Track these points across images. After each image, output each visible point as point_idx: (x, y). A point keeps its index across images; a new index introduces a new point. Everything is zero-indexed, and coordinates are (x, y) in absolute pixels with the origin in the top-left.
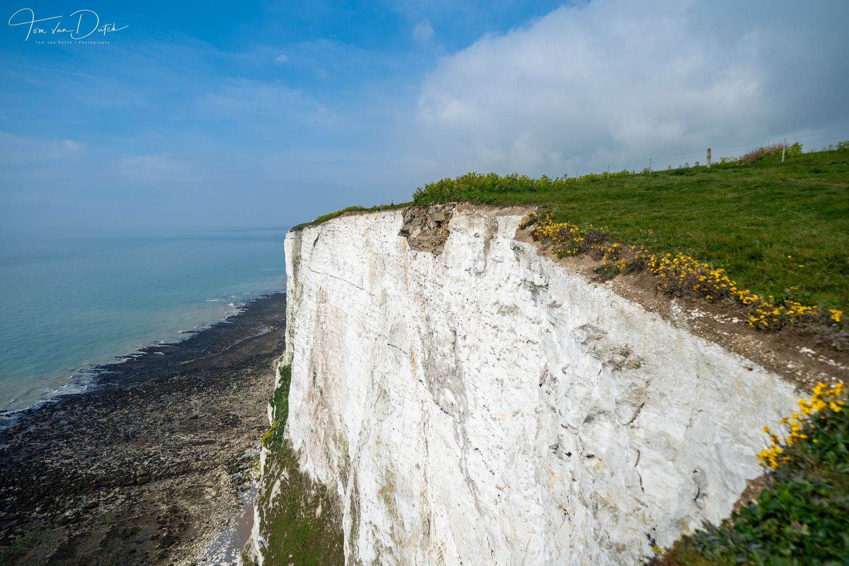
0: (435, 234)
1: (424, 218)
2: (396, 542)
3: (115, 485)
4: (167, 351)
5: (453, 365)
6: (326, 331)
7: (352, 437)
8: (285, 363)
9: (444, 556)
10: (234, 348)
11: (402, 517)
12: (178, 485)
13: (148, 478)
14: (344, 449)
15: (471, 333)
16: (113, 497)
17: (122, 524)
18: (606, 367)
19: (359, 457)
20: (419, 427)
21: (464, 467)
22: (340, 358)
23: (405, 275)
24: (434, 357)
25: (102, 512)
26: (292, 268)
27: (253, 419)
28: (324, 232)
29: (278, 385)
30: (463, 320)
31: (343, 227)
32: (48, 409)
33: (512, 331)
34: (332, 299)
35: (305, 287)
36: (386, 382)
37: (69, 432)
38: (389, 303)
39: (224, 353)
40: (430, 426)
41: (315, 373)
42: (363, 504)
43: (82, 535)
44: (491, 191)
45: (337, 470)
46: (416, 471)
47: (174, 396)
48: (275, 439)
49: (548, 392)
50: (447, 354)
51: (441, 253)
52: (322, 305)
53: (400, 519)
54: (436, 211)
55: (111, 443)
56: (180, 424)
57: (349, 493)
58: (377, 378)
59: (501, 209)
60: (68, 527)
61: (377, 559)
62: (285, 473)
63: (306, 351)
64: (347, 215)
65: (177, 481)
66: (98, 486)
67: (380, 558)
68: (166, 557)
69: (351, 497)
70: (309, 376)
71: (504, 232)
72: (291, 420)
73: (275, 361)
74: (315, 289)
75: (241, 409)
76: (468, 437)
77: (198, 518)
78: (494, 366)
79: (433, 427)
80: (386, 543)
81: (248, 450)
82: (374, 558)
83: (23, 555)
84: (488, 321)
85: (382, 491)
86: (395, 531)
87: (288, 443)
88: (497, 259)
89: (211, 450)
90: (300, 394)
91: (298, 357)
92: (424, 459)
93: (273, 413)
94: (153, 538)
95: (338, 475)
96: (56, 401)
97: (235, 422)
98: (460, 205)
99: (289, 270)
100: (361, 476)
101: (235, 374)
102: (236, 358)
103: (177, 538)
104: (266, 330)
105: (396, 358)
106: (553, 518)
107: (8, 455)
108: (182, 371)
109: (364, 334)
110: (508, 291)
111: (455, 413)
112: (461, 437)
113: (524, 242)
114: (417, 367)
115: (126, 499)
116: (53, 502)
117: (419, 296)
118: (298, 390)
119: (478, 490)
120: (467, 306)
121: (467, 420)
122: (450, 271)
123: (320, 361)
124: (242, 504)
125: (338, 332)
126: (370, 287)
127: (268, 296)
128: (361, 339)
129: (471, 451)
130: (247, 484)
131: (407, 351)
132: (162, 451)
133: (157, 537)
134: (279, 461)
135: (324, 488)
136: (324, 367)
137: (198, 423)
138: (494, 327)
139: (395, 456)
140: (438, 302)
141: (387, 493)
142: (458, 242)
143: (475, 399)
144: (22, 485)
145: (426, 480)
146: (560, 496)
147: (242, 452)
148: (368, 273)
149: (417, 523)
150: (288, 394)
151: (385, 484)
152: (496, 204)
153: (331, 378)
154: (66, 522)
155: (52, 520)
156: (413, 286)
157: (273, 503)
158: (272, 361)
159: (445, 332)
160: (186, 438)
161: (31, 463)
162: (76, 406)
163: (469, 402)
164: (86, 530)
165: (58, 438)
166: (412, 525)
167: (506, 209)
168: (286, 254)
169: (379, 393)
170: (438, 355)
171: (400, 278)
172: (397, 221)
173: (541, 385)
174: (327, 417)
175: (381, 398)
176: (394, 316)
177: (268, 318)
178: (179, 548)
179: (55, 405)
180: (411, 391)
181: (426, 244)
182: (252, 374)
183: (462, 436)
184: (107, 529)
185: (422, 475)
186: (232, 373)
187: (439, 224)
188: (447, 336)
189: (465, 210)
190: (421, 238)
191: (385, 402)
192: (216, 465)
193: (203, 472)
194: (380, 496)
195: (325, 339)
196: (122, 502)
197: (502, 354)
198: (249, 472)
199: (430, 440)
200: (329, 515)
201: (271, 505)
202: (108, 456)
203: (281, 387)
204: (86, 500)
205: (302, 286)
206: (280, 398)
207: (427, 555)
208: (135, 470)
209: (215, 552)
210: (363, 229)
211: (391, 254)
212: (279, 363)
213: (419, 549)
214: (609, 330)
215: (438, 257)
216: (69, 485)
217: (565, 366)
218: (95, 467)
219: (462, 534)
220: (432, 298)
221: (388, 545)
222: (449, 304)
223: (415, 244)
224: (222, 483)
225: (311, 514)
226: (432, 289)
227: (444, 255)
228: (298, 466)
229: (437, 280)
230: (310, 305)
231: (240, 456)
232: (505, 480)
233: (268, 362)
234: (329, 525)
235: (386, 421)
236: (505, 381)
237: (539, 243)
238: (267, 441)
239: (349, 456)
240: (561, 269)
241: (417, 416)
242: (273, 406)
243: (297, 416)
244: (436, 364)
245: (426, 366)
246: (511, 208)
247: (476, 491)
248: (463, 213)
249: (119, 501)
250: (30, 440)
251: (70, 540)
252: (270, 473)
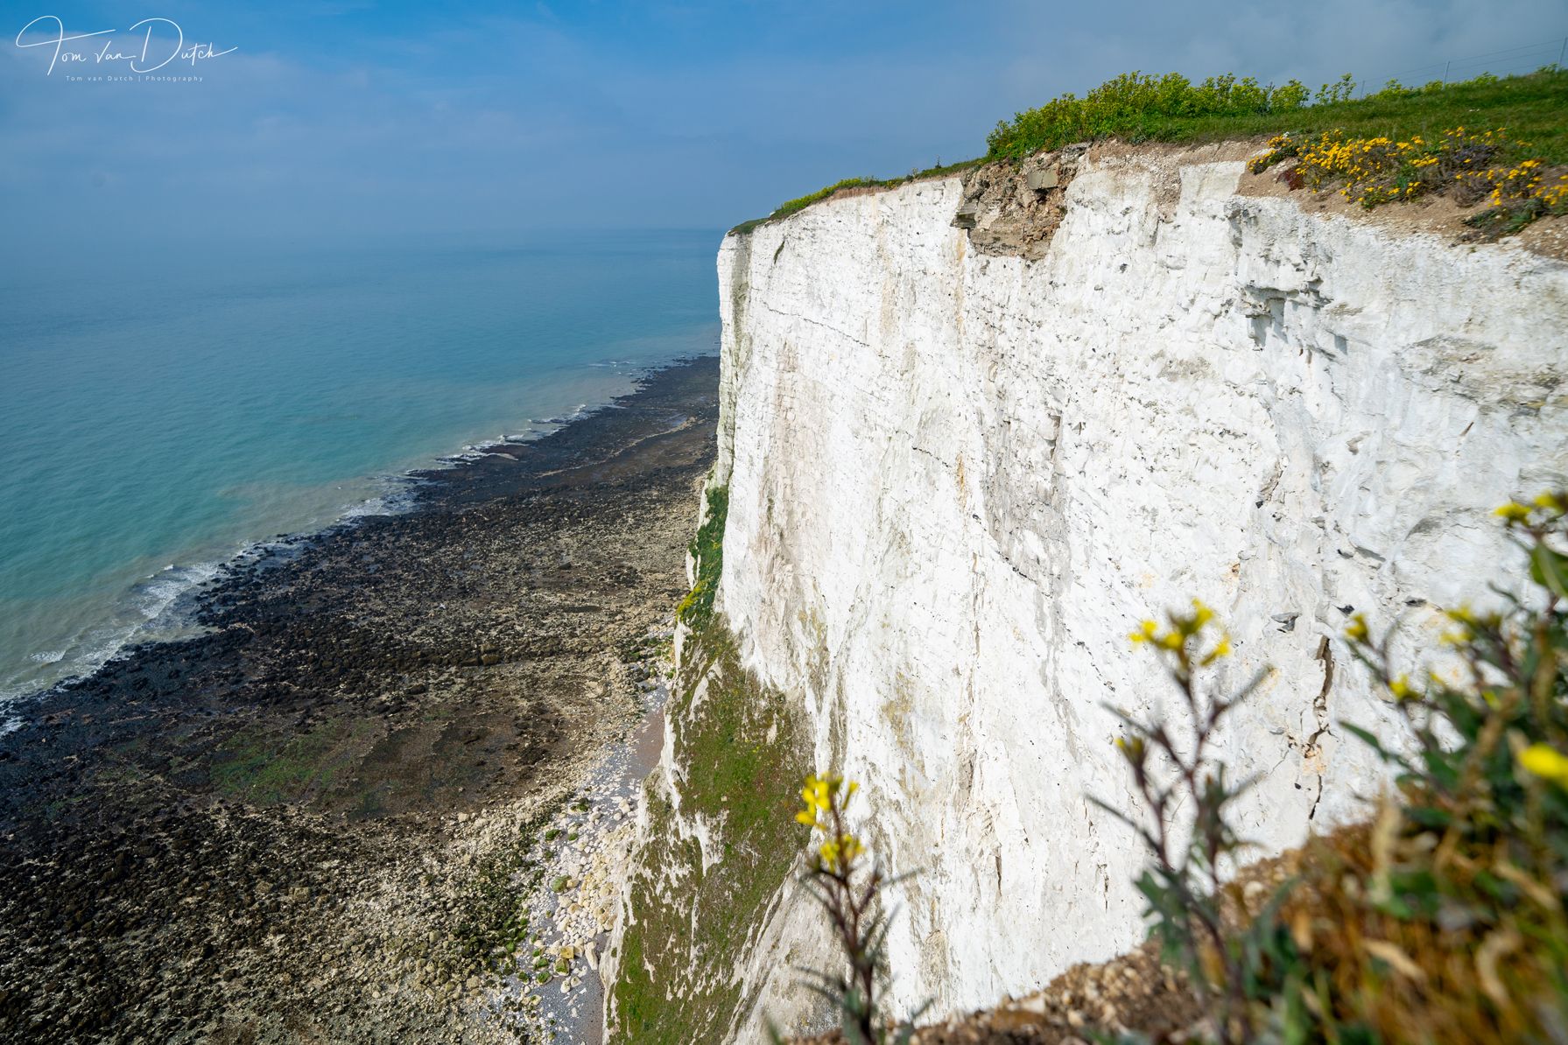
0: (1032, 218)
1: (1010, 185)
2: (908, 794)
3: (449, 663)
4: (519, 452)
5: (1048, 486)
6: (793, 424)
7: (836, 618)
8: (717, 482)
9: (995, 825)
10: (628, 454)
11: (921, 754)
12: (543, 671)
13: (497, 656)
14: (819, 636)
15: (1095, 417)
16: (447, 680)
17: (463, 721)
18: (1493, 414)
19: (848, 649)
20: (964, 603)
21: (1050, 676)
22: (817, 476)
23: (957, 313)
24: (1008, 470)
25: (433, 700)
26: (732, 307)
27: (661, 576)
28: (796, 231)
29: (703, 520)
30: (1080, 391)
31: (834, 221)
32: (344, 536)
33: (1190, 411)
34: (806, 364)
35: (756, 341)
36: (905, 518)
37: (377, 575)
38: (919, 369)
39: (612, 460)
40: (986, 600)
41: (770, 501)
42: (852, 727)
43: (407, 731)
44: (1169, 115)
45: (805, 670)
46: (953, 680)
47: (532, 529)
48: (699, 611)
49: (1278, 516)
50: (1037, 463)
51: (1042, 256)
52: (787, 376)
53: (917, 757)
54: (1037, 169)
55: (439, 597)
56: (544, 575)
57: (827, 708)
58: (889, 510)
59: (1193, 149)
60: (386, 717)
61: (874, 818)
62: (716, 669)
63: (756, 461)
64: (841, 197)
65: (542, 666)
66: (425, 661)
67: (879, 816)
68: (530, 777)
69: (832, 714)
70: (760, 505)
71: (1194, 202)
72: (727, 580)
73: (698, 479)
74: (776, 345)
75: (640, 559)
76: (1065, 621)
77: (577, 725)
78: (1139, 483)
79: (994, 604)
80: (891, 794)
81: (653, 628)
82: (868, 815)
83: (328, 749)
84: (1135, 392)
85: (887, 709)
86: (908, 775)
87: (721, 620)
88: (1170, 262)
89: (594, 622)
90: (744, 537)
91: (740, 470)
92: (971, 659)
93: (695, 568)
94: (509, 748)
95: (806, 679)
96: (355, 526)
97: (631, 579)
98: (1095, 147)
99: (726, 311)
100: (850, 680)
101: (630, 498)
102: (632, 471)
103: (545, 752)
104: (683, 424)
105: (927, 474)
106: (1259, 753)
107: (294, 603)
108: (545, 489)
109: (864, 432)
110: (1188, 330)
111: (1041, 576)
112: (1049, 622)
113: (1261, 195)
114: (969, 492)
115: (467, 685)
116: (362, 678)
117: (984, 350)
118: (740, 530)
119: (1074, 718)
120: (1091, 363)
121: (1066, 590)
122: (1060, 292)
123: (780, 479)
124: (644, 712)
125: (816, 428)
126: (882, 341)
127: (686, 362)
128: (858, 441)
129: (1069, 646)
130: (652, 681)
131: (951, 461)
132: (518, 616)
133: (515, 747)
134: (705, 648)
135: (781, 698)
136: (788, 490)
137: (573, 576)
138: (1148, 405)
139: (915, 651)
140: (1026, 357)
141: (897, 712)
142: (1083, 230)
143: (1089, 550)
144: (317, 648)
145: (970, 695)
146: (1283, 712)
147: (643, 630)
148: (878, 314)
149: (949, 767)
150: (722, 537)
151: (894, 697)
152: (1182, 140)
153: (799, 511)
154: (383, 709)
155: (363, 705)
156: (975, 330)
157: (696, 713)
158: (693, 479)
159: (1036, 421)
160: (555, 599)
161: (328, 618)
162: (385, 534)
163: (1074, 556)
164: (412, 724)
165: (362, 583)
166: (939, 769)
167: (1206, 149)
168: (720, 279)
169: (891, 539)
170: (1017, 466)
171: (945, 319)
172: (949, 196)
173: (1259, 505)
174: (790, 579)
175: (895, 547)
176: (929, 395)
177: (687, 402)
178: (549, 767)
179: (354, 531)
180: (953, 536)
181: (1010, 241)
182: (659, 500)
183: (1055, 621)
184: (442, 726)
185: (965, 686)
186: (625, 497)
187: (1043, 194)
188: (1041, 426)
189: (1107, 158)
190: (1001, 228)
191: (903, 554)
192: (602, 647)
193: (582, 655)
194: (884, 715)
195: (791, 440)
196: (462, 690)
197: (1161, 457)
198: (654, 662)
199: (983, 626)
200: (789, 743)
201: (692, 717)
202: (437, 617)
203: (709, 525)
204: (410, 681)
205: (751, 340)
206: (708, 543)
207: (963, 820)
208: (478, 642)
209: (603, 779)
210: (873, 223)
211: (930, 271)
212: (707, 482)
213: (949, 809)
214: (1502, 341)
215: (1034, 266)
216: (384, 655)
217: (1356, 436)
218: (418, 631)
219: (1033, 793)
220: (1014, 352)
221: (894, 798)
222: (1052, 361)
223: (985, 242)
224: (612, 676)
225: (758, 737)
226: (1017, 333)
227: (1049, 259)
228: (737, 658)
229: (1030, 313)
230: (764, 374)
231: (641, 635)
232: (1142, 696)
233: (686, 480)
234: (788, 758)
235: (901, 589)
236: (1161, 512)
237: (1304, 191)
238: (686, 613)
239: (826, 649)
240: (1370, 230)
241: (963, 582)
242: (695, 555)
243: (738, 574)
244: (1012, 483)
245: (988, 487)
246: (1216, 146)
247: (1071, 720)
248: (1102, 165)
249: (456, 688)
250: (322, 583)
251: (391, 736)
252: (691, 665)
